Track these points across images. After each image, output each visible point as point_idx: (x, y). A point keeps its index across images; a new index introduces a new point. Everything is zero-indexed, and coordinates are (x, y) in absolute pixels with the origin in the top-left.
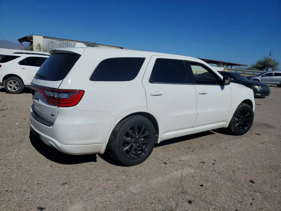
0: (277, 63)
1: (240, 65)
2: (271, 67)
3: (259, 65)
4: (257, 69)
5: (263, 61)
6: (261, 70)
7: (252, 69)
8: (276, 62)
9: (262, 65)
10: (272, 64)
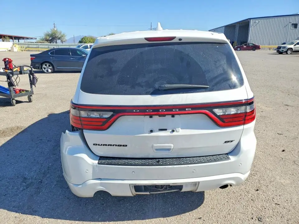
0: (64, 34)
1: (28, 38)
2: (59, 39)
3: (48, 38)
4: (46, 41)
5: (50, 33)
6: (51, 43)
7: (42, 42)
8: (62, 33)
9: (50, 37)
10: (60, 36)
